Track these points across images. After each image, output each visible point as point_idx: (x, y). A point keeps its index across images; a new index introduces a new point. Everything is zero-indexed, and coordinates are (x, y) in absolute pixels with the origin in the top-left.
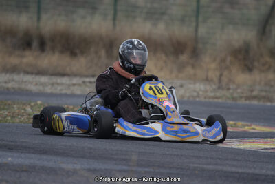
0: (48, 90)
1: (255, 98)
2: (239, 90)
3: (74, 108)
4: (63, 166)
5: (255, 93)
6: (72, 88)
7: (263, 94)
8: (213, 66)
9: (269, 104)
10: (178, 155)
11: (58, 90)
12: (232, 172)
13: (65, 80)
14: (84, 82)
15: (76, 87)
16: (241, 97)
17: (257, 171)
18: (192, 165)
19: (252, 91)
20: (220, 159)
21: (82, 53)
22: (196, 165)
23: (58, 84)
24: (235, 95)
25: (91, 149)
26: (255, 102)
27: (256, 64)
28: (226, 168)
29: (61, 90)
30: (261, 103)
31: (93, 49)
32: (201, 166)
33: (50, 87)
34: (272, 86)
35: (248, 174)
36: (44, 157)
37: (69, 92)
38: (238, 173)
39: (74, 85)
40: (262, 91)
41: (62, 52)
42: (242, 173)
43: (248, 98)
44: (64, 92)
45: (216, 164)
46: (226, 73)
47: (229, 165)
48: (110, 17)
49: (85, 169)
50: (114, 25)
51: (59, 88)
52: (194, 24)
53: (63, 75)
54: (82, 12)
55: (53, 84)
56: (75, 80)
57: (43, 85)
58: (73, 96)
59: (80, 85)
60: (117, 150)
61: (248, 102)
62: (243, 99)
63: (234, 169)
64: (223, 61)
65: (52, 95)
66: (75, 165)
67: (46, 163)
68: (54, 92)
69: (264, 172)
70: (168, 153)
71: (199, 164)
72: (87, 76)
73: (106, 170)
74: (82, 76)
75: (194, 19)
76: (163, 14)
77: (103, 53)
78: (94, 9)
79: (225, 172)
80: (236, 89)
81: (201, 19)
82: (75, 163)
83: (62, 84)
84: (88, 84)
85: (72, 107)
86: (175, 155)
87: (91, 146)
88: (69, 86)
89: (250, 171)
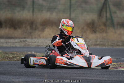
0: (5, 45)
1: (98, 45)
2: (91, 42)
3: (17, 53)
4: (14, 80)
5: (98, 43)
6: (15, 44)
7: (102, 43)
8: (78, 31)
9: (104, 47)
10: (65, 73)
11: (9, 45)
12: (90, 80)
13: (12, 40)
14: (21, 41)
15: (17, 43)
16: (92, 45)
17: (101, 79)
18: (72, 77)
19: (96, 42)
20: (84, 74)
21: (19, 28)
22: (73, 77)
23: (9, 42)
24: (89, 44)
25: (26, 71)
26: (98, 47)
27: (98, 29)
28: (87, 78)
29: (10, 45)
30: (101, 47)
31: (24, 26)
32: (76, 77)
33: (5, 44)
34: (105, 39)
35: (97, 80)
36: (5, 76)
37: (14, 46)
38: (92, 80)
39: (16, 42)
40: (101, 41)
41: (10, 28)
42: (94, 80)
43: (95, 45)
44: (12, 46)
45: (82, 76)
46: (84, 34)
47: (88, 76)
48: (31, 11)
49: (23, 81)
50: (33, 14)
51: (10, 44)
52: (69, 13)
53: (11, 38)
54: (18, 9)
55: (6, 43)
56: (17, 40)
57: (2, 43)
58: (16, 47)
59: (19, 42)
60: (38, 72)
61: (95, 47)
62: (93, 46)
63: (90, 78)
64: (83, 29)
65: (6, 47)
66: (19, 80)
67: (6, 79)
68: (7, 46)
69: (104, 79)
70: (60, 72)
71: (75, 76)
72: (22, 38)
73: (33, 81)
74: (19, 38)
75: (69, 10)
76: (55, 9)
77: (29, 27)
78: (24, 8)
79: (87, 80)
80: (89, 41)
81: (72, 10)
82: (19, 79)
83: (11, 42)
84: (22, 42)
85: (16, 53)
86: (64, 73)
87: (26, 70)
88: (14, 43)
89: (98, 79)
